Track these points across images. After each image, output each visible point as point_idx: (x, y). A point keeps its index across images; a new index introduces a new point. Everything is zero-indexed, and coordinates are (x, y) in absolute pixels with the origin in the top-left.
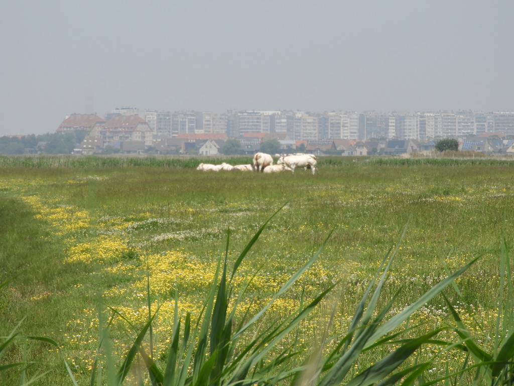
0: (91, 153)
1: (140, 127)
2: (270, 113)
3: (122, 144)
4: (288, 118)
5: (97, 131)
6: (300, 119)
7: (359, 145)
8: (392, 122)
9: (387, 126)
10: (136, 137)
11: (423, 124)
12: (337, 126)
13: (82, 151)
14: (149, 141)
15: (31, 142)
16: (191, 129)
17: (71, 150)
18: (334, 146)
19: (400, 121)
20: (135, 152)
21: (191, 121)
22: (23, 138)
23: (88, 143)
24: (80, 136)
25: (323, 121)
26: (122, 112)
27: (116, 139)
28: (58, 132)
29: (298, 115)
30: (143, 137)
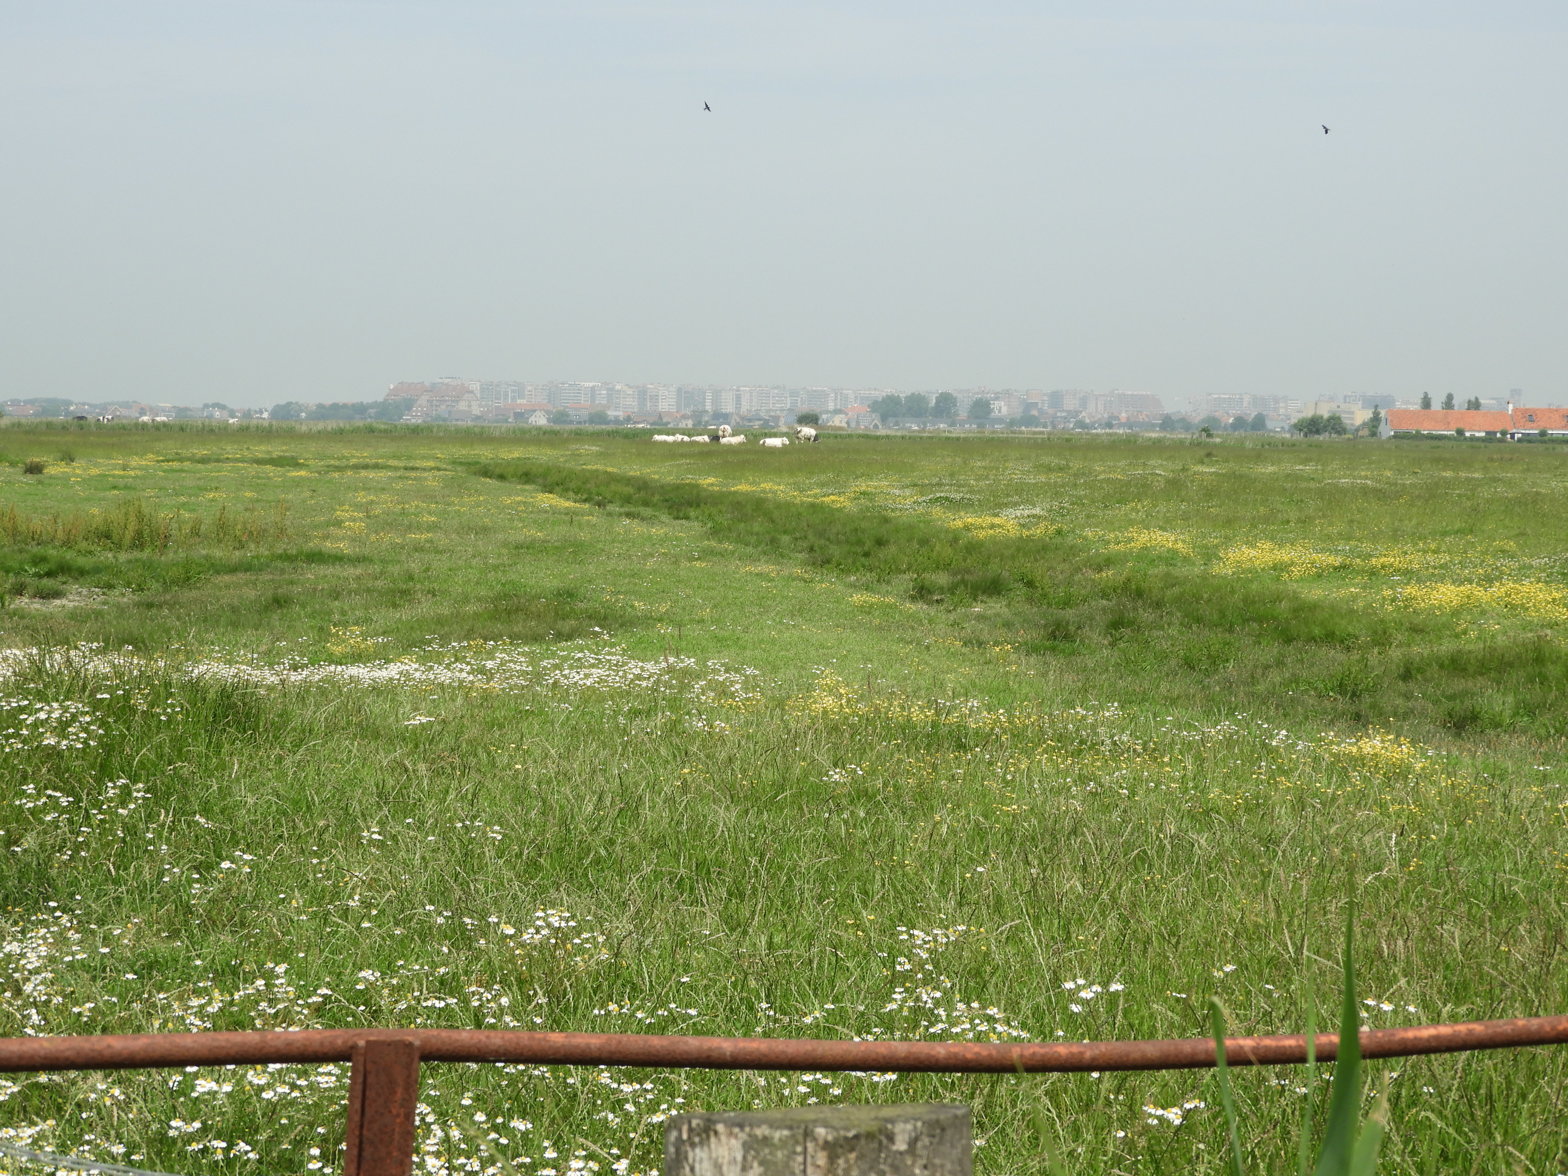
0: (420, 421)
1: (466, 396)
2: (591, 385)
3: (450, 412)
4: (608, 389)
5: (423, 400)
6: (619, 391)
7: (685, 417)
8: (709, 396)
9: (704, 399)
10: (462, 406)
11: (738, 398)
12: (655, 398)
13: (414, 418)
14: (476, 411)
15: (360, 409)
16: (513, 399)
17: (400, 418)
18: (660, 417)
19: (717, 394)
20: (463, 420)
21: (513, 391)
22: (353, 405)
23: (417, 411)
24: (408, 405)
25: (642, 394)
26: (446, 381)
27: (443, 407)
28: (386, 400)
29: (618, 387)
30: (470, 406)
